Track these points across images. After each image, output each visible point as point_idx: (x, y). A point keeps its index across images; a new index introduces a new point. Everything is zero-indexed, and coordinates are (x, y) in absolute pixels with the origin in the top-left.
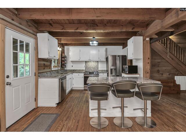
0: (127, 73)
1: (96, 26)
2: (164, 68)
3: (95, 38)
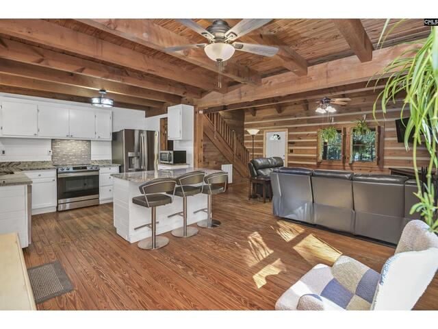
0: (172, 162)
1: (124, 73)
2: (211, 154)
3: (105, 91)
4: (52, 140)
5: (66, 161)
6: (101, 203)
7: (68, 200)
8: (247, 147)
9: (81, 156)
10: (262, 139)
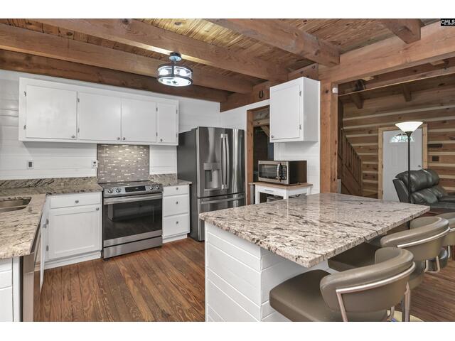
0: (287, 182)
4: (98, 145)
5: (116, 176)
6: (164, 242)
7: (120, 240)
8: (359, 154)
9: (137, 168)
10: (377, 141)
